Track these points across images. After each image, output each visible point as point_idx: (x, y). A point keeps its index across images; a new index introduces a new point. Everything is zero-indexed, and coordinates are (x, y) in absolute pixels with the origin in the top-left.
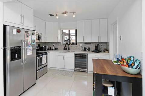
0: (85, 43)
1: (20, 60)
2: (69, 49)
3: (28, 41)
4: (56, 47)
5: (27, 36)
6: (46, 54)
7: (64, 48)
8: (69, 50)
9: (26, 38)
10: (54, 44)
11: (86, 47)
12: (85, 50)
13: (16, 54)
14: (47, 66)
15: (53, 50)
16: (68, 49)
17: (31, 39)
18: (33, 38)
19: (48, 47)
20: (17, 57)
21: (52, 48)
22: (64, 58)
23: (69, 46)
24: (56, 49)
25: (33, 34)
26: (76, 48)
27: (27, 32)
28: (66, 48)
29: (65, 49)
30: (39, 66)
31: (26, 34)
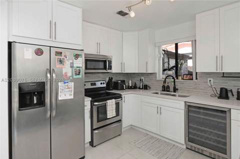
0: (224, 75)
1: (43, 108)
2: (175, 90)
3: (64, 72)
4: (146, 83)
5: (61, 62)
6: (120, 97)
7: (164, 87)
8: (175, 92)
9: (58, 66)
10: (143, 78)
11: (229, 88)
12: (224, 94)
13: (35, 98)
14: (120, 121)
15: (140, 88)
16: (172, 89)
17: (72, 67)
18: (75, 65)
19: (130, 82)
20: (35, 102)
21: (138, 86)
22: (159, 111)
23: (174, 82)
24: (146, 87)
25: (77, 56)
26: (195, 88)
27: (61, 53)
28: (168, 87)
29: (165, 89)
30: (98, 121)
31: (57, 57)
